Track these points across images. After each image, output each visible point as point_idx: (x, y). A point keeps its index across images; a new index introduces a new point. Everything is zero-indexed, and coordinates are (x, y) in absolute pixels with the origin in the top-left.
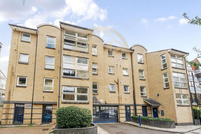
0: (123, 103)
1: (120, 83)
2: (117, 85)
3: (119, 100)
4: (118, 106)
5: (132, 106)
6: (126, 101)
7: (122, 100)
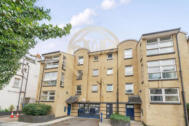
0: (105, 101)
1: (103, 83)
2: (100, 85)
3: (101, 98)
4: (100, 104)
5: (115, 104)
6: (108, 100)
7: (104, 99)
